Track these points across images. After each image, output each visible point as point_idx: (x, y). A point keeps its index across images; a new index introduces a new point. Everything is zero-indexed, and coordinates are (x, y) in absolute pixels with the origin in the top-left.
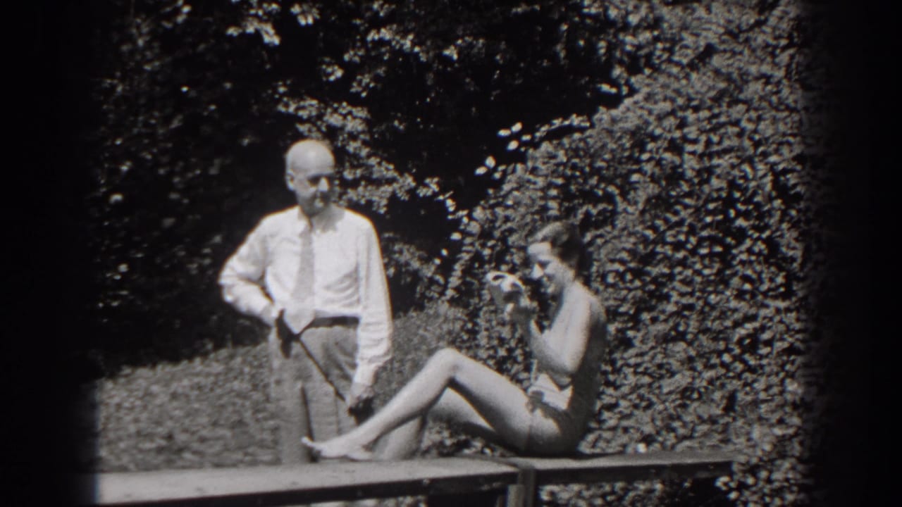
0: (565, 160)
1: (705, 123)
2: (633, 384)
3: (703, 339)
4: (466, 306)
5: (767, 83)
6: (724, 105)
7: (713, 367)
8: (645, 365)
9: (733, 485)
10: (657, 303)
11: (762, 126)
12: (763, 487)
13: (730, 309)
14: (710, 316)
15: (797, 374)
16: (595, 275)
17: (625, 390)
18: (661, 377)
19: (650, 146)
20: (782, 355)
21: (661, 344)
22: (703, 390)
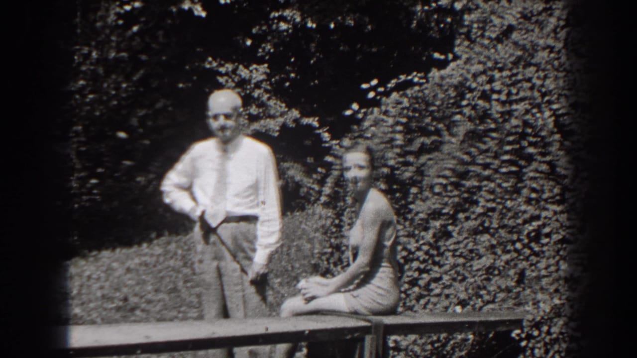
0: (407, 105)
1: (507, 80)
2: (452, 264)
3: (502, 232)
4: (335, 208)
5: (551, 52)
6: (521, 67)
7: (508, 252)
8: (460, 251)
9: (523, 336)
10: (469, 206)
11: (548, 82)
12: (545, 338)
13: (521, 211)
14: (506, 216)
15: (567, 258)
16: (425, 187)
17: (447, 267)
18: (472, 259)
19: (468, 96)
20: (558, 244)
21: (472, 235)
22: (501, 268)
